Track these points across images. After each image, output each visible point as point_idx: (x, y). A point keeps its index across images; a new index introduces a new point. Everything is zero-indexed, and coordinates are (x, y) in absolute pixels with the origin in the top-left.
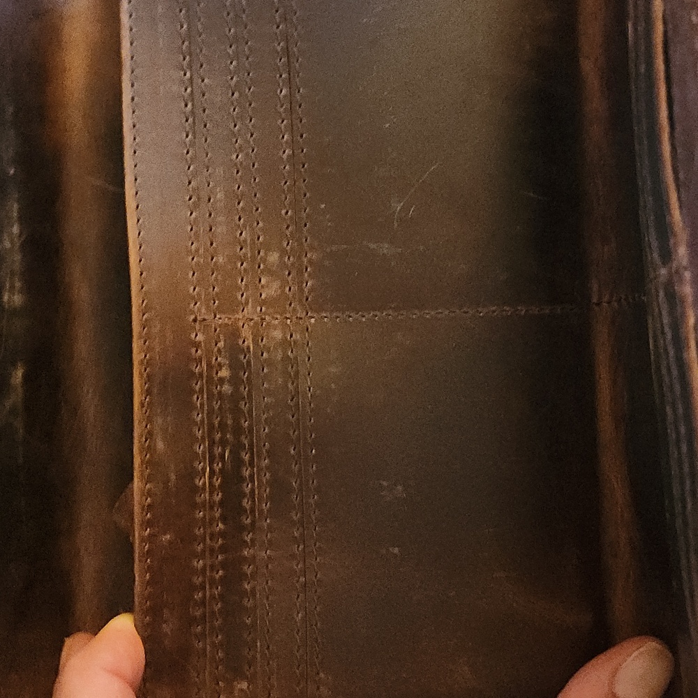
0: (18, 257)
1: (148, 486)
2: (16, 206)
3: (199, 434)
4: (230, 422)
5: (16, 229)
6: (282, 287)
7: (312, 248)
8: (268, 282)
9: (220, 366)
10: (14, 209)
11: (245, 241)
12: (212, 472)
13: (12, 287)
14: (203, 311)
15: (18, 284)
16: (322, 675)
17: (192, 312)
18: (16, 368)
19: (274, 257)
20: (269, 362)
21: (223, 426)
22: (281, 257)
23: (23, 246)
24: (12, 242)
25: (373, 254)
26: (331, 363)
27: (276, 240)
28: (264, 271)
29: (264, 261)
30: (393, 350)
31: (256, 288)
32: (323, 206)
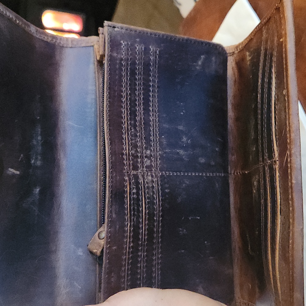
1: (110, 229)
4: (136, 208)
5: (39, 138)
6: (151, 162)
7: (160, 150)
8: (147, 160)
9: (133, 188)
11: (140, 146)
12: (131, 225)
13: (37, 158)
14: (128, 169)
15: (39, 158)
17: (125, 170)
19: (148, 152)
20: (148, 188)
22: (150, 152)
24: (37, 142)
25: (178, 153)
26: (166, 188)
27: (149, 147)
28: (146, 157)
29: (145, 153)
30: (184, 185)
31: (143, 163)
32: (163, 137)
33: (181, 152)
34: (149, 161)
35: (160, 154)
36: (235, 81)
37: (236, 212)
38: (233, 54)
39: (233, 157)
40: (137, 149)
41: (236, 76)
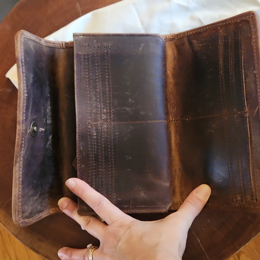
0: (50, 113)
1: (79, 156)
2: (49, 102)
3: (89, 146)
4: (96, 144)
5: (50, 107)
6: (107, 117)
7: (113, 109)
8: (104, 116)
9: (94, 133)
10: (49, 103)
11: (99, 107)
12: (92, 154)
13: (49, 119)
14: (91, 121)
15: (50, 119)
16: (114, 194)
17: (88, 122)
18: (50, 136)
19: (105, 110)
20: (104, 132)
21: (94, 145)
22: (106, 110)
23: (51, 111)
24: (49, 110)
25: (125, 110)
26: (116, 132)
27: (106, 107)
28: (103, 113)
29: (103, 111)
30: (129, 129)
31: (101, 117)
32: (115, 100)
33: (128, 109)
34: (105, 116)
35: (113, 111)
36: (175, 58)
37: (176, 146)
38: (173, 40)
39: (174, 110)
40: (97, 109)
41: (175, 55)
